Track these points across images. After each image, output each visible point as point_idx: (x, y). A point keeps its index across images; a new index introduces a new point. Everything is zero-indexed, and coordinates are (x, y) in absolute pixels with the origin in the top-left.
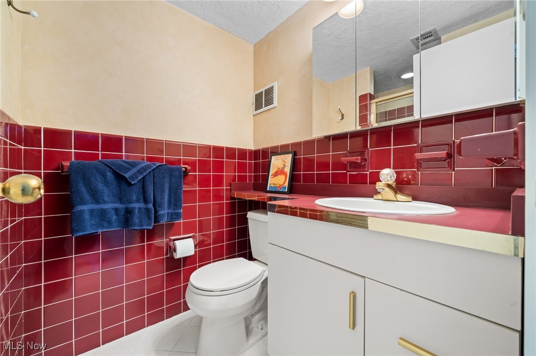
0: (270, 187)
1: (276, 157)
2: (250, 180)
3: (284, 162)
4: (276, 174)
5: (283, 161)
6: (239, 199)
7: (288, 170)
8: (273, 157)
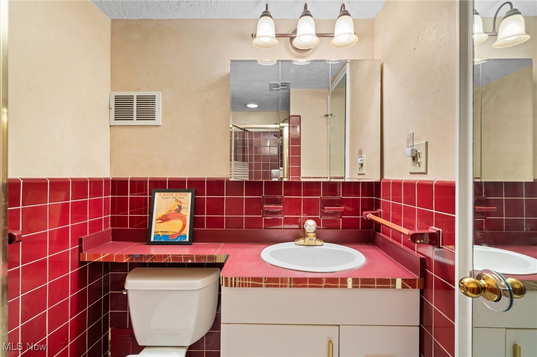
0: (156, 236)
1: (162, 194)
2: (106, 226)
3: (180, 202)
4: (164, 219)
5: (177, 200)
6: (89, 262)
7: (187, 212)
8: (157, 195)
